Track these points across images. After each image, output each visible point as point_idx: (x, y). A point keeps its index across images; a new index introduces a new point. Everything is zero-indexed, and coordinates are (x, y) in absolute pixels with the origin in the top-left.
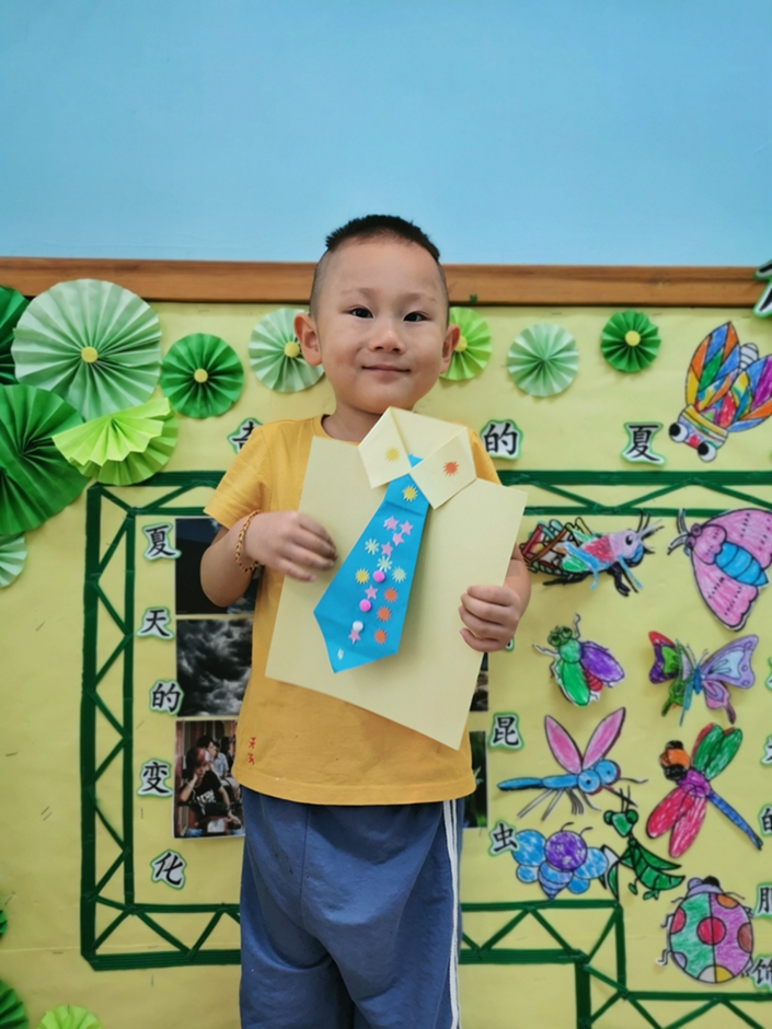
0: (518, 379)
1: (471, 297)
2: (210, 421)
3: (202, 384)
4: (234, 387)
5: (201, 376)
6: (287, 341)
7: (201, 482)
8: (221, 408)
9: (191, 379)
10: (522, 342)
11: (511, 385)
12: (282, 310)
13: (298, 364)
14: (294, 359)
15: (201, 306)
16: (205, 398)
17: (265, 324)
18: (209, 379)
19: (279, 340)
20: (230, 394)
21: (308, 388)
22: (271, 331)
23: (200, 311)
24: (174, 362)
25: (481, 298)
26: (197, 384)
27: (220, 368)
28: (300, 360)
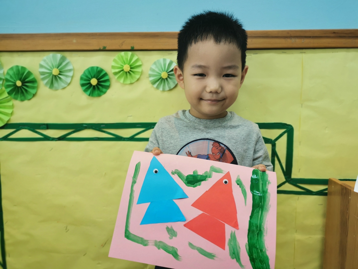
0: (154, 83)
1: (131, 47)
2: (26, 102)
3: (20, 87)
4: (33, 88)
5: (19, 83)
6: (54, 68)
7: (23, 127)
8: (29, 97)
9: (15, 85)
10: (154, 67)
11: (151, 85)
12: (51, 54)
13: (60, 78)
14: (57, 76)
15: (20, 53)
16: (22, 92)
17: (45, 61)
18: (22, 85)
19: (51, 68)
20: (32, 91)
21: (64, 88)
22: (47, 64)
23: (19, 56)
24: (8, 77)
25: (135, 48)
26: (18, 87)
27: (27, 80)
28: (60, 76)
